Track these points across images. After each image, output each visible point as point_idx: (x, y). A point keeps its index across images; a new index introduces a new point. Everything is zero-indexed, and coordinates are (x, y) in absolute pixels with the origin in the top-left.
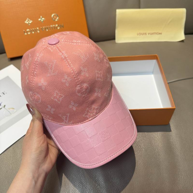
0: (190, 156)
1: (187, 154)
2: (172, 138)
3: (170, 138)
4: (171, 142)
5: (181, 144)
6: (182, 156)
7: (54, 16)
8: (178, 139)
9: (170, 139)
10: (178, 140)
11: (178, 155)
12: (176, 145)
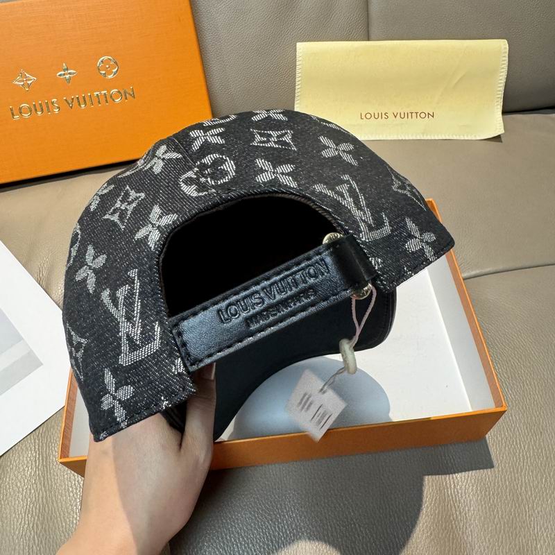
0: (509, 549)
1: (502, 543)
2: (452, 483)
3: (446, 482)
4: (449, 496)
5: (482, 506)
6: (484, 550)
7: (102, 61)
8: (473, 486)
9: (447, 488)
10: (472, 490)
11: (471, 546)
12: (467, 508)
